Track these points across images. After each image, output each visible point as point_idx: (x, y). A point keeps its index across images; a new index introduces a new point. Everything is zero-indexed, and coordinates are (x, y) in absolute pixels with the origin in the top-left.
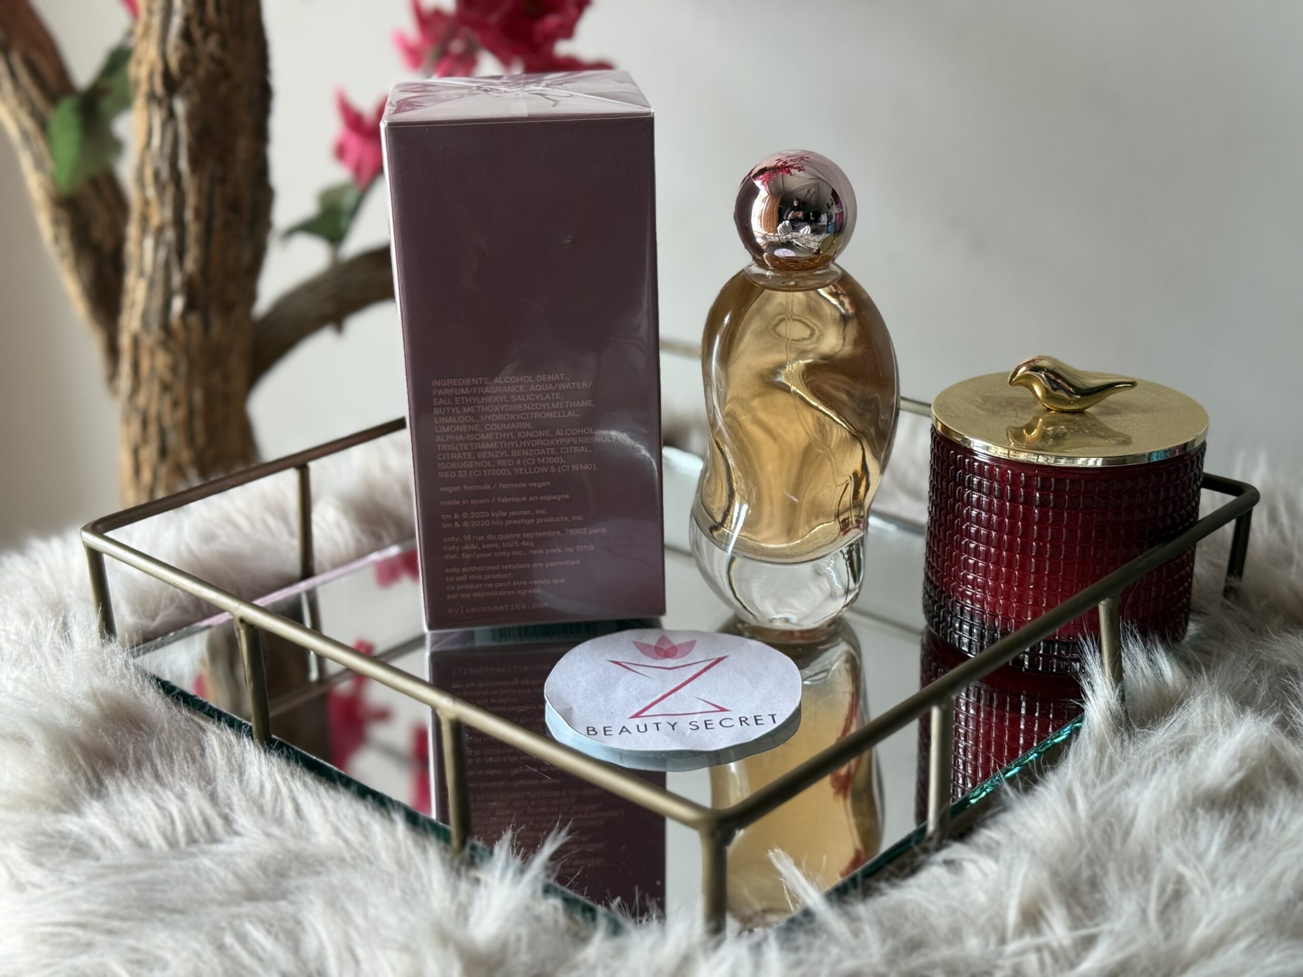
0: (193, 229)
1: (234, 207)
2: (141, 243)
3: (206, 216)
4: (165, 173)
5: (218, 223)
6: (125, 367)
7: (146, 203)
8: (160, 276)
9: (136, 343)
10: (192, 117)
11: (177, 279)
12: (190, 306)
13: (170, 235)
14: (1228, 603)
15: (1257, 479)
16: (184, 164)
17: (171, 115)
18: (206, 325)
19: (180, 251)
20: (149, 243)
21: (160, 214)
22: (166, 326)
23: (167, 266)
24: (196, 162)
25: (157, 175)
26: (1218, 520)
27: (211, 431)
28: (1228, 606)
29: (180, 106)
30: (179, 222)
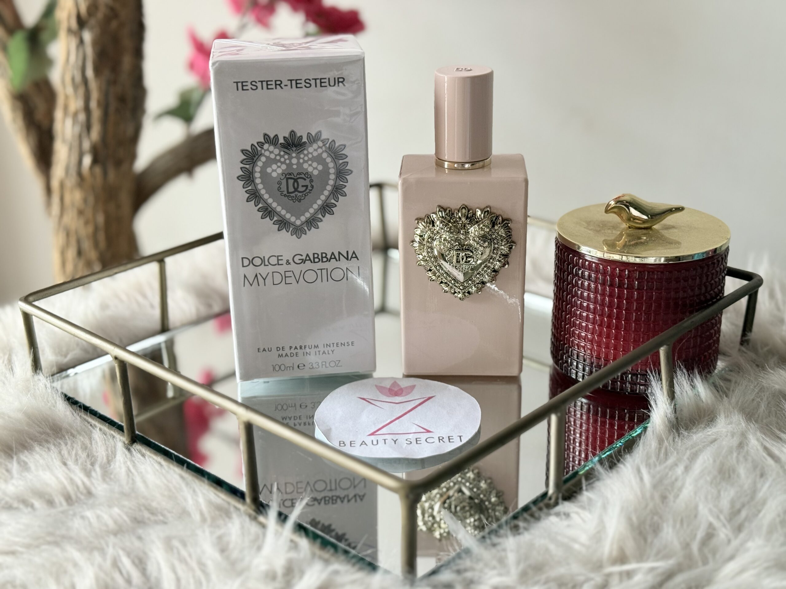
0: (96, 113)
1: (122, 99)
2: (64, 122)
3: (105, 106)
4: (78, 78)
5: (112, 109)
6: (56, 199)
7: (67, 97)
8: (76, 144)
9: (62, 185)
10: (95, 43)
11: (86, 145)
12: (95, 161)
13: (82, 117)
14: (743, 349)
15: (761, 271)
16: (90, 73)
17: (81, 42)
18: (105, 173)
19: (88, 127)
20: (69, 122)
21: (76, 104)
22: (80, 174)
23: (80, 137)
24: (97, 71)
25: (73, 79)
26: (736, 297)
27: (110, 239)
28: (743, 351)
29: (87, 36)
30: (87, 109)
